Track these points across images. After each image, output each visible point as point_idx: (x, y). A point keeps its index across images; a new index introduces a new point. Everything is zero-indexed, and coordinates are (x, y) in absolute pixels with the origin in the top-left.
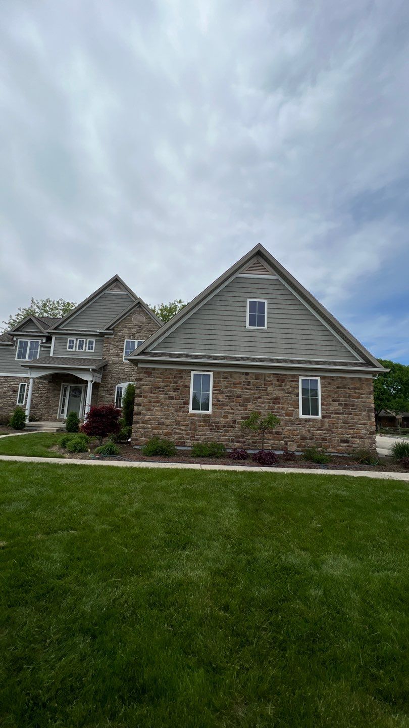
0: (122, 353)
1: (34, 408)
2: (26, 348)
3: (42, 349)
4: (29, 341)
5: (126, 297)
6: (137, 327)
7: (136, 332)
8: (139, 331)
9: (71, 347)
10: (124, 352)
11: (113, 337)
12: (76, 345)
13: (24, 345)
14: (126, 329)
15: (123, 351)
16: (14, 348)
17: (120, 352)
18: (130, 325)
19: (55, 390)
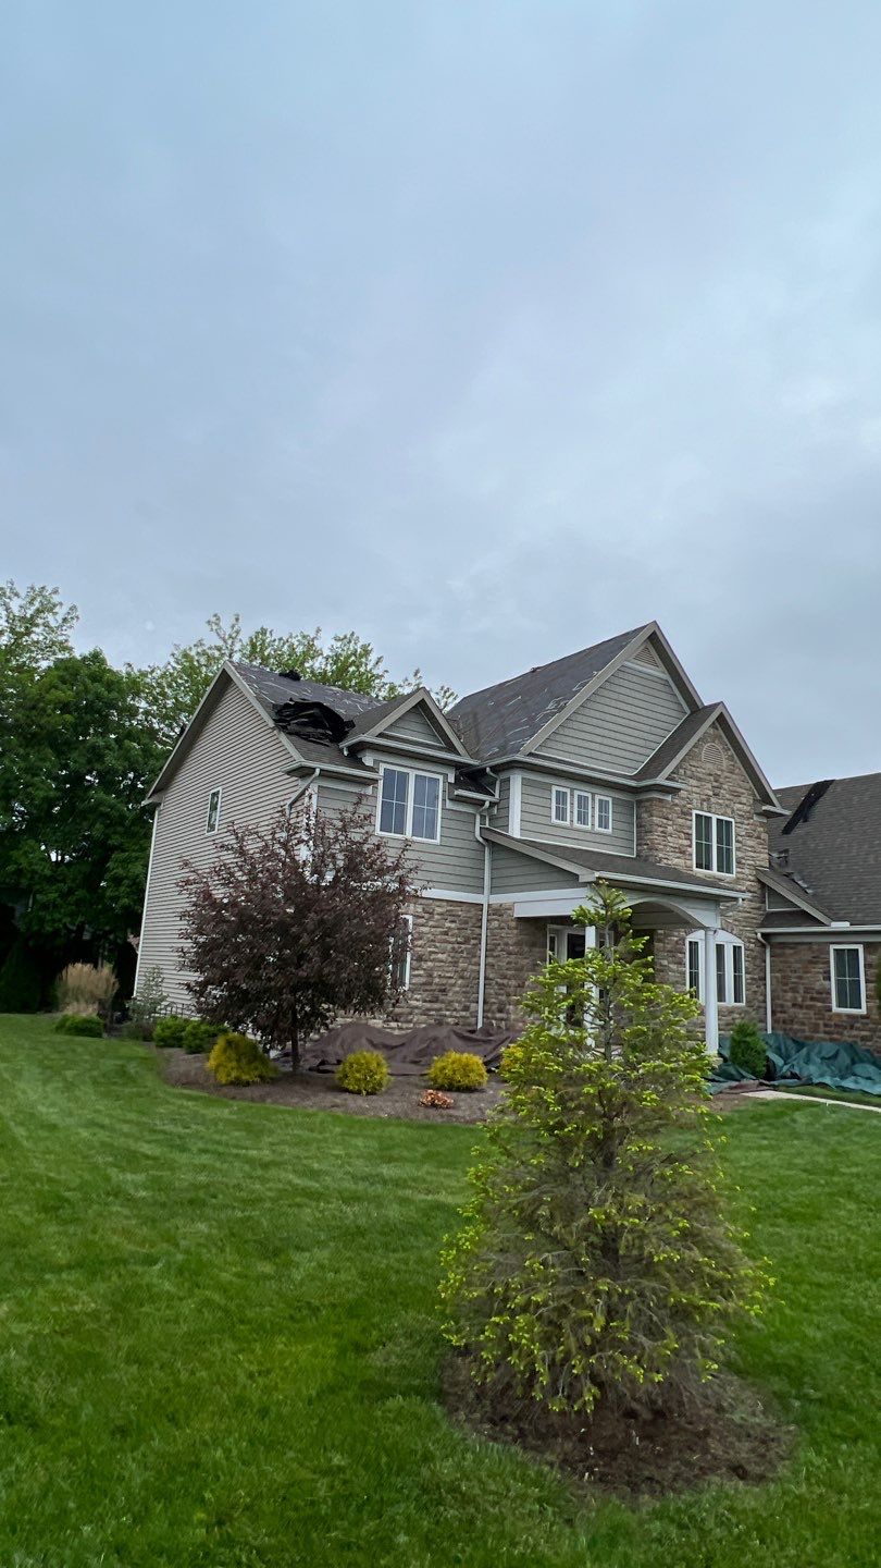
0: (690, 846)
1: (436, 1000)
2: (403, 796)
3: (449, 805)
4: (412, 774)
5: (659, 687)
6: (712, 778)
7: (711, 793)
8: (717, 791)
9: (561, 815)
10: (694, 844)
11: (669, 798)
12: (572, 809)
13: (395, 785)
14: (694, 782)
15: (691, 841)
16: (369, 791)
17: (686, 842)
18: (700, 773)
19: (533, 945)
